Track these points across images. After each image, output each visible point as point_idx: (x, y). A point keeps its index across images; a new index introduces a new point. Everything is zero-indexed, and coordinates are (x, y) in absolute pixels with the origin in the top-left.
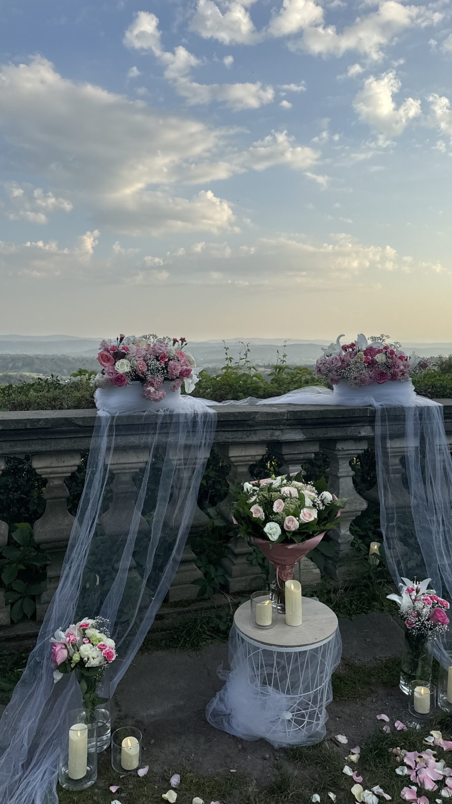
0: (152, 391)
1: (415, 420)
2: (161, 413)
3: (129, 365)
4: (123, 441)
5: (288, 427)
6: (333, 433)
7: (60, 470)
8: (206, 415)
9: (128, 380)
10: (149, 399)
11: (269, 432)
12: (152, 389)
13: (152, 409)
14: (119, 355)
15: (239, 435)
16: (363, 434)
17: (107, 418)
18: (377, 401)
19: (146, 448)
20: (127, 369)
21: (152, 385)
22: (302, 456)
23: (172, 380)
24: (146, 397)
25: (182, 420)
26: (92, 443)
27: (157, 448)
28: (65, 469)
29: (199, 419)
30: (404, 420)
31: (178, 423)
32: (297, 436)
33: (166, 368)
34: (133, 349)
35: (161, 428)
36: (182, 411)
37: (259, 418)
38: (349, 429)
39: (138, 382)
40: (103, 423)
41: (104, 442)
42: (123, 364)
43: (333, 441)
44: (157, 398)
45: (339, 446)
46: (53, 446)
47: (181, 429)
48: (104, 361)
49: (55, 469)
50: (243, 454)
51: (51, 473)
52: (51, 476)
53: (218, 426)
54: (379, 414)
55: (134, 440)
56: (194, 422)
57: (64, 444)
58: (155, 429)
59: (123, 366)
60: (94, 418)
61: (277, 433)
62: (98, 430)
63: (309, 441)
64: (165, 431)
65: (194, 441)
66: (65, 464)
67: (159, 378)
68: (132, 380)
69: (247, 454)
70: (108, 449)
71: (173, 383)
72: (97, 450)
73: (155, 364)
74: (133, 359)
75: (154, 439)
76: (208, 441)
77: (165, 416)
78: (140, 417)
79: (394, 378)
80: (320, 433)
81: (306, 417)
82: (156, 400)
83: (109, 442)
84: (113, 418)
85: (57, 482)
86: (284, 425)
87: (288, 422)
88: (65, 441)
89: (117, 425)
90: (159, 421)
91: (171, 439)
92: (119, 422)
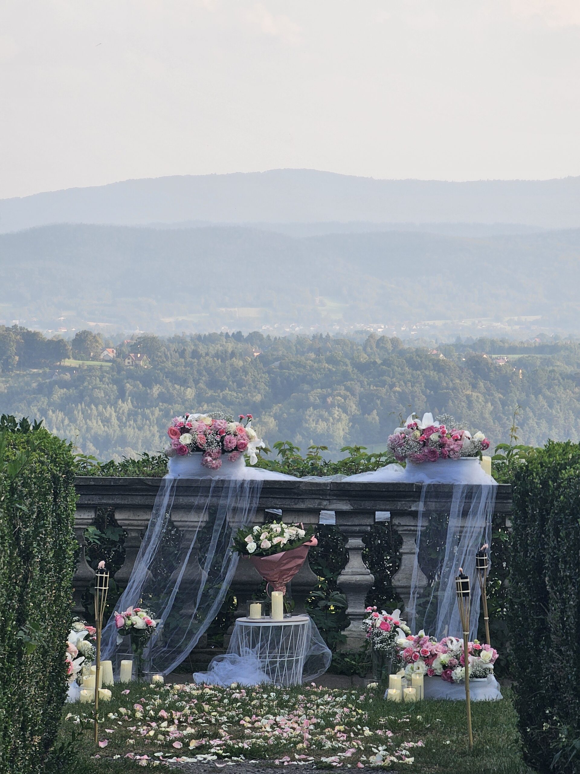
0: (208, 460)
2: (216, 479)
3: (191, 438)
4: (183, 500)
5: (335, 498)
7: (135, 523)
8: (254, 482)
9: (189, 451)
10: (207, 467)
11: (317, 501)
13: (209, 475)
14: (184, 430)
15: (287, 502)
17: (171, 481)
19: (199, 509)
20: (188, 441)
21: (210, 455)
23: (229, 452)
24: (204, 464)
25: (232, 485)
26: (157, 499)
27: (212, 509)
28: (140, 522)
29: (245, 485)
31: (228, 488)
32: (344, 506)
33: (222, 441)
34: (196, 425)
35: (214, 492)
37: (304, 488)
39: (198, 452)
40: (168, 484)
41: (166, 500)
42: (185, 437)
44: (214, 466)
46: (130, 501)
47: (230, 495)
48: (173, 435)
49: (132, 522)
51: (128, 525)
52: (129, 528)
53: (263, 493)
54: (424, 490)
55: (192, 500)
56: (242, 488)
57: (138, 501)
58: (209, 492)
59: (186, 439)
60: (161, 481)
62: (163, 490)
64: (217, 494)
66: (140, 518)
67: (215, 449)
68: (193, 450)
70: (169, 506)
71: (230, 454)
72: (160, 506)
73: (212, 437)
74: (195, 433)
77: (219, 481)
80: (368, 505)
81: (349, 488)
82: (213, 468)
83: (170, 501)
84: (175, 480)
85: (134, 534)
86: (329, 495)
87: (332, 493)
88: (139, 498)
89: (177, 487)
90: (213, 485)
91: (221, 502)
92: (180, 484)
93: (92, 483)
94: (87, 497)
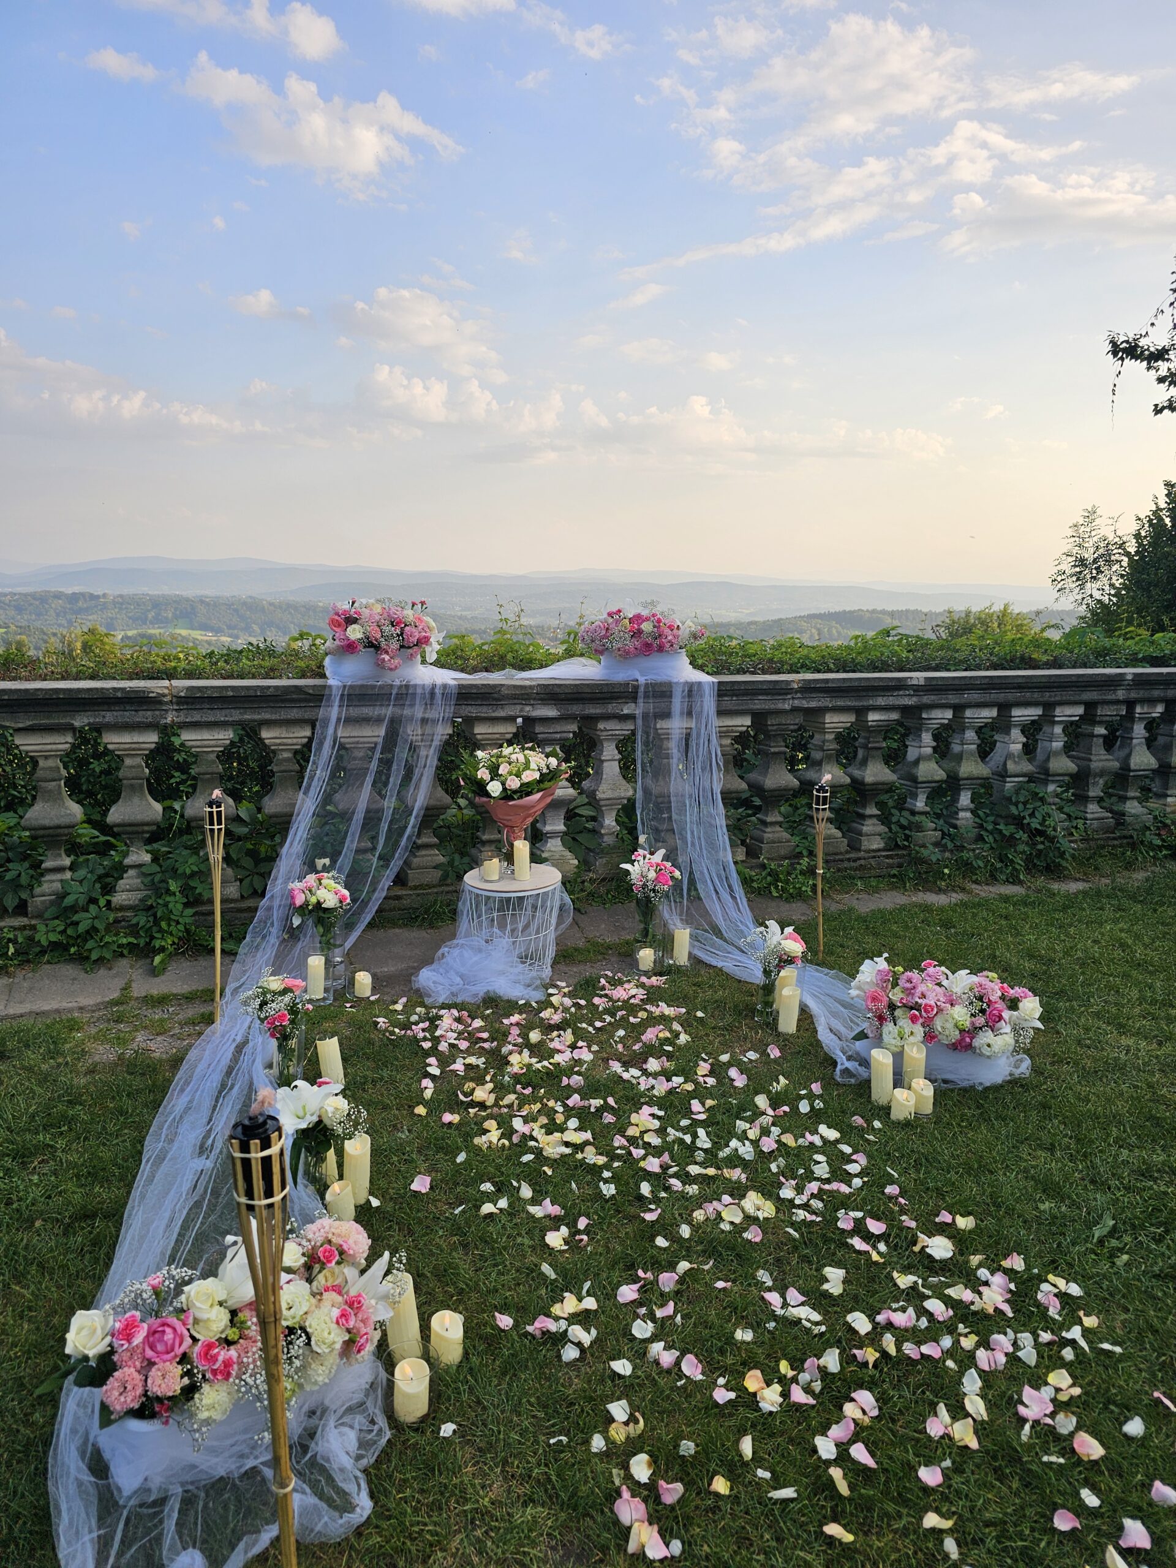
0: (386, 660)
1: (683, 697)
2: (397, 683)
3: (362, 631)
4: (355, 712)
5: (540, 702)
6: (592, 710)
7: (289, 741)
8: (445, 686)
9: (361, 647)
10: (383, 668)
11: (518, 707)
12: (387, 657)
13: (388, 679)
14: (350, 620)
15: (485, 709)
16: (626, 711)
17: (338, 687)
18: (642, 675)
19: (379, 720)
20: (359, 635)
21: (387, 652)
22: (558, 736)
23: (409, 647)
24: (380, 665)
25: (419, 691)
26: (322, 713)
27: (392, 721)
28: (295, 741)
29: (437, 691)
30: (671, 696)
31: (414, 694)
32: (551, 712)
33: (402, 634)
34: (365, 613)
35: (396, 699)
36: (419, 682)
37: (505, 691)
38: (610, 706)
39: (372, 649)
40: (334, 692)
41: (334, 712)
42: (354, 630)
43: (593, 719)
44: (393, 666)
45: (601, 726)
46: (283, 715)
47: (418, 702)
48: (336, 626)
49: (285, 741)
50: (490, 731)
51: (280, 744)
52: (280, 748)
53: (458, 699)
54: (642, 689)
55: (366, 711)
56: (432, 693)
57: (294, 714)
58: (390, 700)
59: (355, 633)
60: (324, 687)
61: (528, 708)
62: (329, 699)
63: (566, 719)
64: (401, 702)
65: (431, 714)
66: (296, 735)
67: (394, 645)
68: (365, 647)
69: (495, 731)
70: (339, 720)
71: (410, 651)
72: (326, 722)
73: (388, 629)
74: (366, 624)
75: (389, 711)
76: (447, 715)
77: (401, 686)
78: (373, 687)
79: (661, 649)
80: (576, 709)
81: (558, 690)
82: (391, 669)
83: (340, 713)
84: (345, 686)
85: (286, 755)
86: (534, 699)
87: (538, 697)
88: (295, 710)
89: (349, 695)
90: (394, 692)
91: (407, 712)
92: (351, 692)
93: (231, 693)
94: (224, 712)
